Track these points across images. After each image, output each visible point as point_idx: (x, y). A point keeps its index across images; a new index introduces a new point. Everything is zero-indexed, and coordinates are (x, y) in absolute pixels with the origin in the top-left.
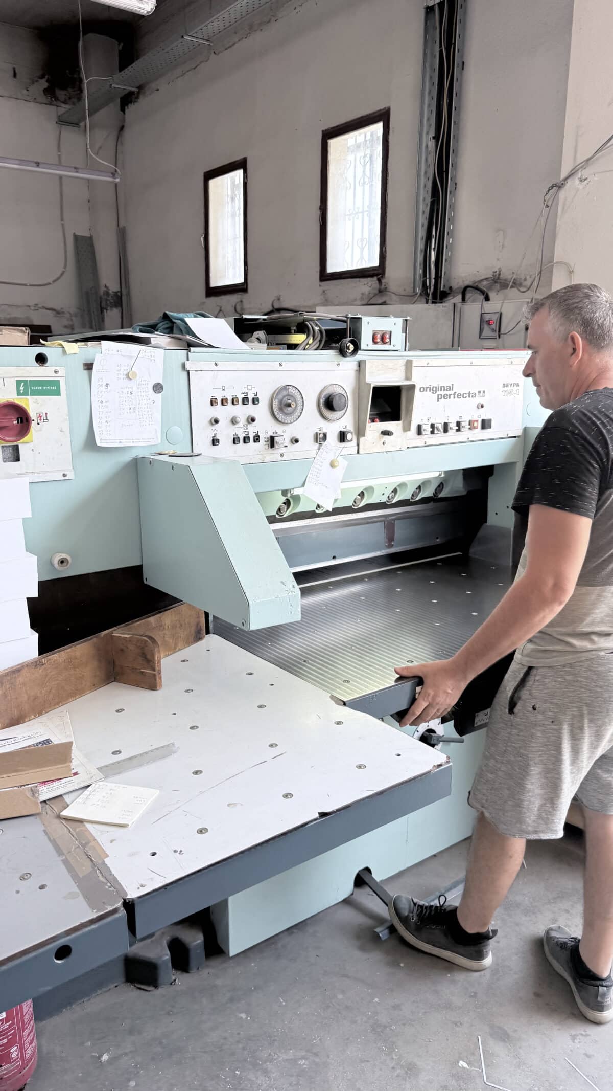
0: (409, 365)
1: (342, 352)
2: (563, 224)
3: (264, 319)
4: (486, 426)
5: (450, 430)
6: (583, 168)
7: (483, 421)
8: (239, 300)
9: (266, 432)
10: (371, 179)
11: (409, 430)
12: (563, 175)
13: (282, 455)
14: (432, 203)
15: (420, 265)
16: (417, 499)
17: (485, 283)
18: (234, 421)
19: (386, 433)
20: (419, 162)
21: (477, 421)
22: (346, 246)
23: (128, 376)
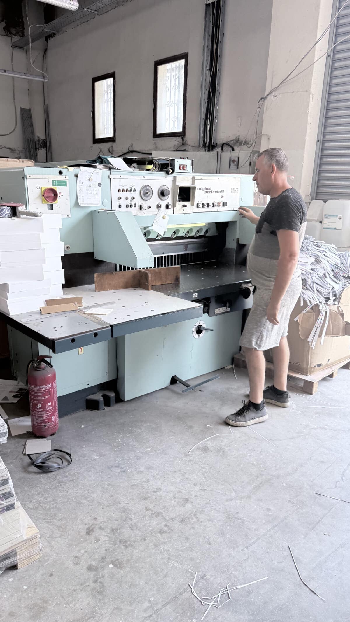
0: (193, 178)
1: (168, 173)
2: (266, 116)
3: (136, 159)
4: (225, 205)
5: (210, 206)
6: (275, 91)
7: (223, 203)
8: (111, 146)
9: (139, 204)
10: (179, 86)
11: (193, 205)
12: (267, 93)
13: (144, 213)
14: (208, 102)
15: (202, 132)
16: (197, 236)
17: (232, 142)
18: (127, 199)
19: (184, 206)
20: (202, 81)
21: (221, 203)
22: (166, 120)
23: (89, 180)
